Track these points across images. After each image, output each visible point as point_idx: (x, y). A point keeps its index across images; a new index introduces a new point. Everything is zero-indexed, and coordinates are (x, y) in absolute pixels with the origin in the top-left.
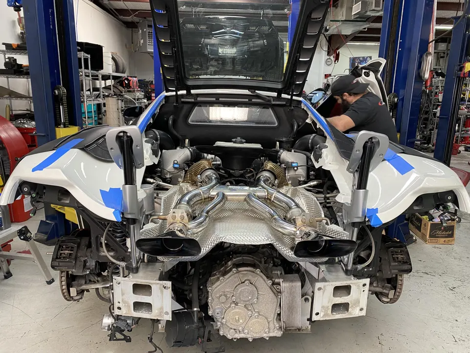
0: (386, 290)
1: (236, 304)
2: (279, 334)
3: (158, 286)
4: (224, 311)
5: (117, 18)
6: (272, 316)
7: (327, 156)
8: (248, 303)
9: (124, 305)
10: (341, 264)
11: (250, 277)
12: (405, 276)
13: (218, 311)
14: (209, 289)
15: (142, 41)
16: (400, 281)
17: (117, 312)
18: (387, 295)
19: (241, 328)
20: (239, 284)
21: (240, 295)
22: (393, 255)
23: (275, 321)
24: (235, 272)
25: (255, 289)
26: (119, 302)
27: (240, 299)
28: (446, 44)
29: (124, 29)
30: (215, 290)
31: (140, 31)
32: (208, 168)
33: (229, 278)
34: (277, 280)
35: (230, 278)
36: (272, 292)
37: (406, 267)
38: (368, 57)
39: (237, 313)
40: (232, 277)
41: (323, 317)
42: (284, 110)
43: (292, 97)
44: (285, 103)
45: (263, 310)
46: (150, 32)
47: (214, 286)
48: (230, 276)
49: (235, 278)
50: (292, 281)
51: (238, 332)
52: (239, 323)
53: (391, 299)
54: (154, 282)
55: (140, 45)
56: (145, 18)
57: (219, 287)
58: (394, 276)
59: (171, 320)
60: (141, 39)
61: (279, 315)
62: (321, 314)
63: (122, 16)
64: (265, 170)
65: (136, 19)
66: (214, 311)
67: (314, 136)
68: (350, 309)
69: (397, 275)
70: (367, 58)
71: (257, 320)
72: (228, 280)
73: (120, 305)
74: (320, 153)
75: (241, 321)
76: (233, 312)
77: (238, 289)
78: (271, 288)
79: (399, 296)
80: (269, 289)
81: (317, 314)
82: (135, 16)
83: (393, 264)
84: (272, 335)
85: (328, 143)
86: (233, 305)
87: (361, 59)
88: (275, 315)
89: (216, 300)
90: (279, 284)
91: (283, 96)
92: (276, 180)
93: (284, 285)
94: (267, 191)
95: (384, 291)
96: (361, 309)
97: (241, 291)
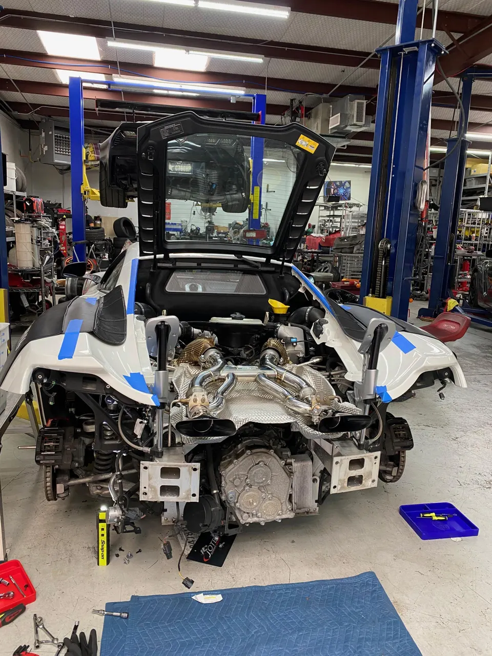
0: (389, 467)
1: (251, 486)
2: (291, 515)
3: (187, 468)
4: (237, 495)
5: (9, 115)
6: (285, 498)
7: (328, 332)
8: (262, 485)
9: (150, 490)
10: (353, 440)
11: (264, 459)
12: (407, 452)
13: (230, 495)
14: (223, 473)
15: (46, 148)
16: (402, 458)
17: (142, 497)
18: (390, 473)
19: (254, 511)
20: (253, 466)
21: (254, 476)
22: (395, 431)
23: (287, 503)
24: (249, 454)
25: (269, 470)
26: (145, 488)
27: (254, 480)
28: (438, 169)
29: (18, 130)
30: (229, 474)
31: (43, 134)
32: (210, 347)
33: (242, 460)
34: (289, 461)
35: (244, 461)
36: (284, 473)
37: (408, 443)
38: (346, 181)
39: (249, 496)
40: (246, 459)
41: (340, 490)
42: (273, 277)
43: (283, 263)
44: (273, 269)
45: (276, 491)
46: (57, 136)
47: (227, 470)
48: (244, 459)
49: (249, 459)
50: (303, 460)
51: (251, 515)
52: (253, 507)
53: (394, 476)
54: (183, 464)
55: (42, 153)
56: (50, 116)
57: (233, 470)
58: (397, 453)
59: (198, 501)
60: (45, 145)
61: (291, 495)
62: (339, 487)
63: (16, 113)
64: (269, 348)
65: (37, 117)
66: (227, 496)
67: (312, 309)
68: (363, 481)
69: (399, 452)
70: (345, 183)
71: (270, 501)
72: (241, 463)
73: (146, 490)
74: (321, 329)
75: (255, 504)
76: (246, 495)
77: (252, 471)
78: (283, 468)
79: (401, 473)
80: (282, 470)
81: (335, 487)
82: (36, 112)
83: (395, 441)
84: (284, 516)
85: (328, 318)
86: (247, 488)
87: (338, 183)
88: (287, 494)
89: (230, 484)
90: (291, 464)
91: (273, 261)
92: (282, 358)
93: (296, 466)
94: (277, 371)
95: (388, 469)
96: (373, 481)
97: (255, 473)
